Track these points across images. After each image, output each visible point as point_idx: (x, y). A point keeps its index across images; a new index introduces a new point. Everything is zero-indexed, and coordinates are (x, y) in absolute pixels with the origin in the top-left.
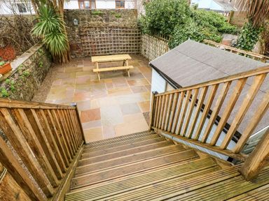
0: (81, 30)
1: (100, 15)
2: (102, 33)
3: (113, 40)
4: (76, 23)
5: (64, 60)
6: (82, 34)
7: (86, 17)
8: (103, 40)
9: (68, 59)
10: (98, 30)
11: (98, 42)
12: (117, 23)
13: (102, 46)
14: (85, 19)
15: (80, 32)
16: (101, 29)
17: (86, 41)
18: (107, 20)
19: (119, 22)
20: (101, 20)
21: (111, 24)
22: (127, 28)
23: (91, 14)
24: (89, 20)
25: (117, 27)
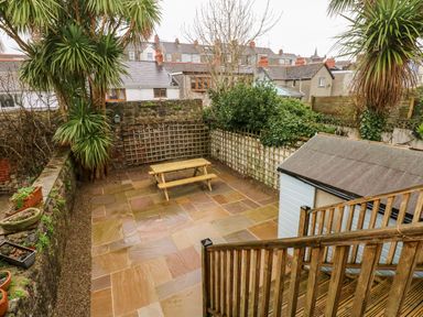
0: (124, 129)
1: (153, 108)
2: (155, 131)
3: (170, 140)
4: (117, 120)
5: (98, 175)
6: (125, 134)
7: (133, 111)
8: (156, 141)
9: (105, 173)
10: (149, 127)
11: (148, 145)
12: (176, 117)
13: (154, 149)
14: (131, 114)
15: (122, 131)
16: (154, 126)
17: (131, 144)
18: (162, 114)
19: (179, 116)
20: (154, 114)
21: (168, 119)
22: (189, 123)
23: (140, 107)
24: (137, 116)
25: (176, 123)
